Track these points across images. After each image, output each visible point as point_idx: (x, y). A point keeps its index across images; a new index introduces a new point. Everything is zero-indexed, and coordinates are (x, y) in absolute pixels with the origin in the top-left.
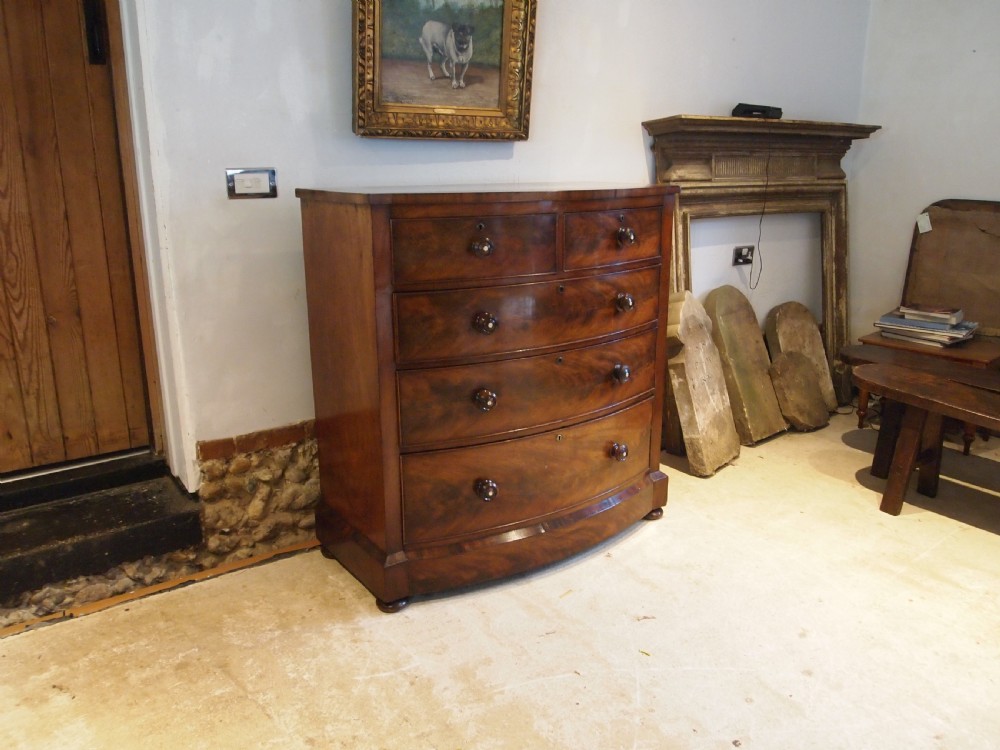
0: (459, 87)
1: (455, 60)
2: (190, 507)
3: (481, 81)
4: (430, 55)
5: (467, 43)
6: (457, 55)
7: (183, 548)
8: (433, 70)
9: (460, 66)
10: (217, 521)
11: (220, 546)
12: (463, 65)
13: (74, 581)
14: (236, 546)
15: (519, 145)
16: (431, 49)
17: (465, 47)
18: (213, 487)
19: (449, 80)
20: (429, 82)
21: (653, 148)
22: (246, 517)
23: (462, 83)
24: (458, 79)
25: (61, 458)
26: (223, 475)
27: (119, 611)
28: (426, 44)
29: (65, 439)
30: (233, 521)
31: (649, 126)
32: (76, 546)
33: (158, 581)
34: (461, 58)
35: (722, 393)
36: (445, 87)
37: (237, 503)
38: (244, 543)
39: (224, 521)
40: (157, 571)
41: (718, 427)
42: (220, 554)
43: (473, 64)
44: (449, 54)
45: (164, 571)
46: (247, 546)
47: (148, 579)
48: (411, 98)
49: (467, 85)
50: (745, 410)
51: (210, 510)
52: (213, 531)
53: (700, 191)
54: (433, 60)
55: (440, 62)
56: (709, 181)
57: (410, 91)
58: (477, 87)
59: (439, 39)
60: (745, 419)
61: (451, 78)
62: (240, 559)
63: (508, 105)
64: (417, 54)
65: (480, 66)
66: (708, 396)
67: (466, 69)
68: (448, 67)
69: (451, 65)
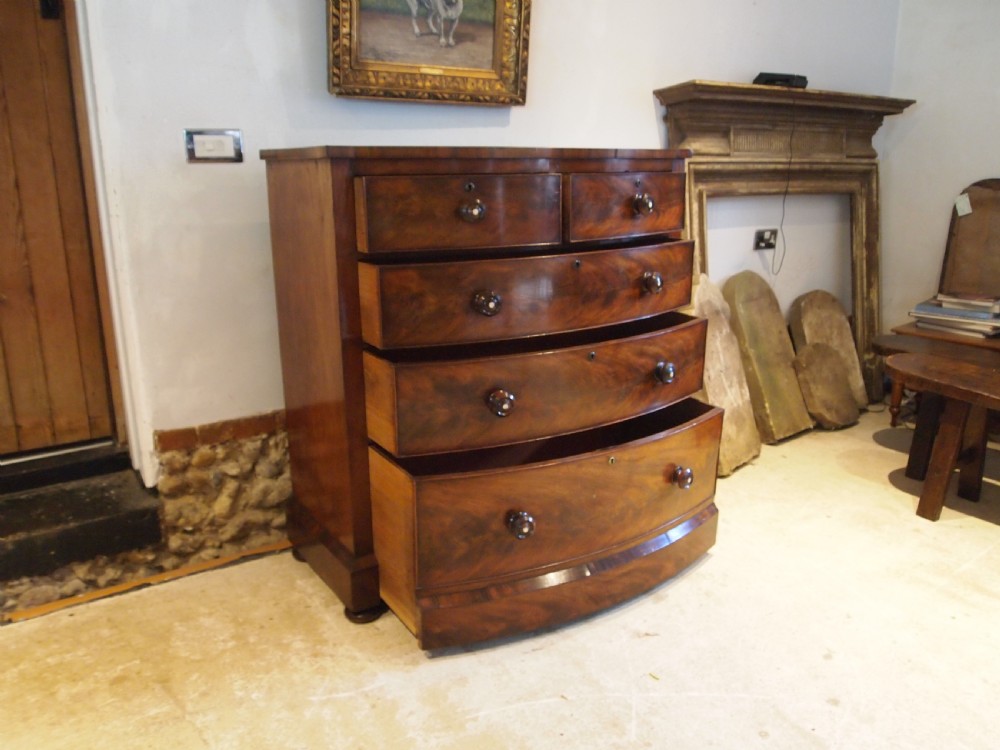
0: (448, 46)
1: (443, 14)
2: (149, 502)
3: (473, 39)
4: (414, 9)
6: (446, 10)
7: (141, 548)
8: (418, 25)
9: (449, 22)
10: (178, 519)
11: (182, 545)
12: (452, 21)
13: (16, 582)
14: (201, 546)
15: (515, 111)
16: (416, 2)
17: (454, 1)
18: (174, 482)
19: (436, 37)
20: (413, 38)
21: (666, 119)
22: (211, 515)
23: (451, 41)
24: (447, 35)
25: (13, 448)
26: (185, 468)
27: (62, 617)
29: (18, 427)
30: (196, 519)
31: (661, 95)
32: (19, 544)
33: (112, 583)
34: (450, 13)
35: (741, 386)
36: (431, 45)
37: (201, 499)
38: (209, 543)
39: (187, 518)
40: (111, 573)
41: (736, 423)
42: (183, 555)
43: (463, 20)
44: (436, 7)
45: (119, 573)
46: (213, 547)
47: (102, 581)
48: (394, 56)
50: (767, 405)
51: (170, 507)
52: (175, 529)
53: (717, 167)
54: (418, 13)
55: (426, 17)
56: (728, 155)
57: (392, 48)
58: (468, 46)
60: (767, 416)
61: (439, 35)
62: (204, 561)
63: (503, 66)
64: (399, 6)
65: (472, 22)
66: (725, 388)
67: (455, 26)
68: (435, 23)
69: (439, 20)
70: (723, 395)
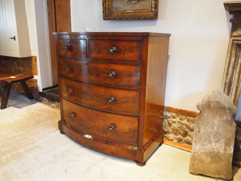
0: (135, 3)
23: (136, 2)
36: (130, 4)
57: (120, 6)
61: (133, 1)
66: (211, 141)
70: (207, 142)
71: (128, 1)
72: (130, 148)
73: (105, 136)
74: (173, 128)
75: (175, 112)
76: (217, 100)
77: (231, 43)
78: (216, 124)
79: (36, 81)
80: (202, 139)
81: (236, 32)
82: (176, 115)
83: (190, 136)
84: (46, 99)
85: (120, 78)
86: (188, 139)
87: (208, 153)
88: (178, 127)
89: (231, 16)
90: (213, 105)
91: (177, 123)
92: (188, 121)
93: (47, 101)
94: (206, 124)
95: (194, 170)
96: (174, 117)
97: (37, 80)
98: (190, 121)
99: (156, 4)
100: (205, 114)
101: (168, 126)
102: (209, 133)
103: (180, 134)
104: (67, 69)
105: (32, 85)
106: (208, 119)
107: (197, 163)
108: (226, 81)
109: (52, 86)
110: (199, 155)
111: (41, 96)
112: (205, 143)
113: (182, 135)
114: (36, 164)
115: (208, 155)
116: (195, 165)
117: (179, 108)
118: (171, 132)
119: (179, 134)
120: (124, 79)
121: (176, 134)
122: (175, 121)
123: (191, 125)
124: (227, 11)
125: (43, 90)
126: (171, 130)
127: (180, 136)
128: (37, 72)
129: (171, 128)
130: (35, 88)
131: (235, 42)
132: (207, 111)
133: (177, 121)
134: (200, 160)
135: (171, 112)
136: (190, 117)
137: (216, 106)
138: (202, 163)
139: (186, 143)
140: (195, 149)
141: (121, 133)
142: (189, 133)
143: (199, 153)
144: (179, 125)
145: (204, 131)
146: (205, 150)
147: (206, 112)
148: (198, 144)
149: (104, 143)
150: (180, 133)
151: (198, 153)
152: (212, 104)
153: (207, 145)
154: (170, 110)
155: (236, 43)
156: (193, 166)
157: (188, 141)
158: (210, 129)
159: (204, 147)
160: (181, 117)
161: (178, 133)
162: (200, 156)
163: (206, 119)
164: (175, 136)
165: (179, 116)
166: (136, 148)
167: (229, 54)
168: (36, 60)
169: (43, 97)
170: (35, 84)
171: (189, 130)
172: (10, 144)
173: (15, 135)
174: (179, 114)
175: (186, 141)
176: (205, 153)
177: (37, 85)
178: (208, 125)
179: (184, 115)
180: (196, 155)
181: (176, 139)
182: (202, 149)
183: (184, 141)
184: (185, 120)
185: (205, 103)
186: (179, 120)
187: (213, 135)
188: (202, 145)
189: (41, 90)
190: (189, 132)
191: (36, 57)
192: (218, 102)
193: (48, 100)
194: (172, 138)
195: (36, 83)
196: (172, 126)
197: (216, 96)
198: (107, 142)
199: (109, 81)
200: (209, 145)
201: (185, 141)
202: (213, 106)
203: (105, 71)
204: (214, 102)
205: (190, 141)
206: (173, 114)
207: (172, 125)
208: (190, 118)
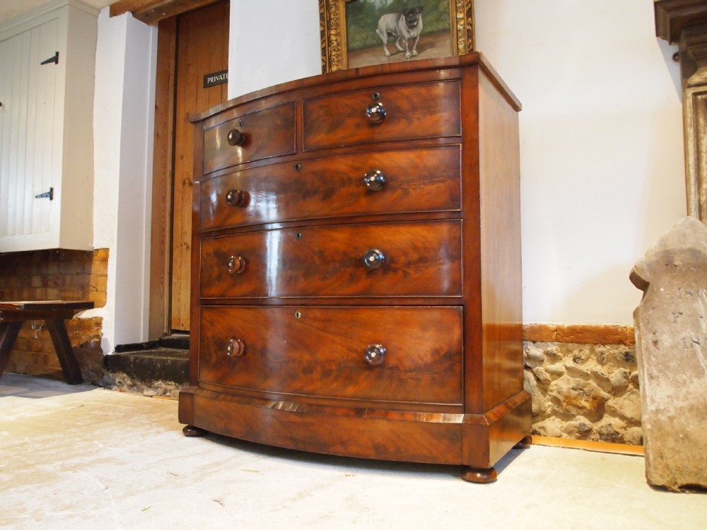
0: (412, 56)
1: (407, 36)
3: (432, 46)
4: (385, 39)
5: (417, 20)
6: (409, 32)
8: (388, 49)
12: (415, 39)
16: (386, 35)
17: (415, 24)
19: (402, 54)
21: (675, 57)
23: (415, 52)
24: (411, 49)
28: (381, 32)
34: (412, 34)
43: (423, 35)
44: (401, 33)
49: (419, 53)
54: (388, 42)
55: (395, 41)
59: (392, 26)
61: (405, 52)
64: (375, 42)
65: (431, 34)
66: (699, 367)
67: (417, 40)
68: (401, 44)
69: (404, 41)
70: (688, 374)
71: (392, 55)
72: (440, 418)
73: (350, 390)
74: (554, 394)
75: (557, 340)
76: (689, 246)
77: (690, 101)
78: (703, 313)
79: (98, 323)
80: (672, 364)
81: (699, 75)
82: (559, 349)
83: (614, 413)
84: (124, 378)
85: (400, 191)
86: (610, 425)
87: (700, 407)
88: (573, 389)
89: (675, 48)
90: (682, 261)
91: (566, 376)
92: (601, 361)
93: (129, 382)
94: (671, 317)
95: (668, 472)
96: (555, 355)
97: (102, 319)
98: (608, 361)
99: (471, 47)
100: (662, 290)
101: (540, 393)
102: (688, 345)
103: (581, 412)
104: (229, 197)
105: (81, 338)
106: (676, 302)
107: (670, 446)
108: (699, 201)
109: (147, 340)
110: (671, 419)
111: (108, 369)
112: (684, 377)
113: (588, 414)
114: (106, 491)
115: (702, 413)
116: (667, 454)
117: (566, 322)
118: (549, 411)
119: (578, 414)
120: (411, 190)
121: (566, 416)
122: (560, 370)
123: (613, 375)
124: (660, 38)
125: (119, 348)
126: (550, 403)
127: (581, 420)
128: (106, 298)
129: (548, 397)
130: (92, 345)
131: (699, 97)
132: (666, 279)
133: (567, 368)
134: (681, 436)
135: (542, 342)
136: (604, 344)
137: (689, 262)
138: (687, 443)
139: (606, 440)
140: (657, 399)
141: (406, 371)
142: (611, 402)
143: (672, 412)
144: (573, 381)
145: (670, 340)
146: (687, 399)
147: (666, 284)
148: (663, 383)
149: (347, 415)
150: (582, 408)
151: (669, 411)
152: (676, 258)
153: (692, 382)
154: (539, 334)
155: (703, 99)
156: (662, 457)
157: (612, 432)
158: (688, 330)
159: (684, 390)
160: (577, 353)
161: (574, 411)
162: (675, 421)
163: (670, 301)
164: (563, 422)
165: (570, 351)
166: (459, 419)
167: (692, 129)
168: (105, 260)
169: (114, 372)
170: (91, 335)
171: (609, 392)
172: (8, 457)
173: (23, 442)
174: (570, 344)
175: (605, 432)
176: (691, 409)
177: (98, 337)
178: (679, 320)
179: (585, 343)
180: (663, 418)
181: (570, 433)
182: (678, 398)
183: (598, 436)
184: (591, 360)
185: (654, 259)
186: (570, 363)
187: (702, 347)
188: (677, 384)
189: (110, 350)
190: (607, 400)
191: (107, 250)
192: (693, 252)
193: (133, 378)
194: (558, 431)
195: (98, 329)
196: (552, 391)
197: (684, 236)
198: (359, 412)
199: (364, 204)
200: (695, 380)
201: (601, 434)
202: (681, 263)
203: (353, 175)
204: (682, 251)
205: (618, 430)
206: (549, 349)
207: (551, 388)
208: (606, 349)
